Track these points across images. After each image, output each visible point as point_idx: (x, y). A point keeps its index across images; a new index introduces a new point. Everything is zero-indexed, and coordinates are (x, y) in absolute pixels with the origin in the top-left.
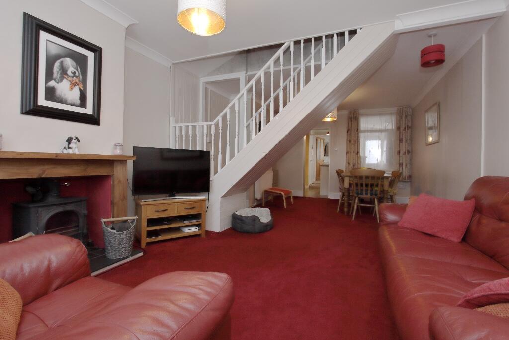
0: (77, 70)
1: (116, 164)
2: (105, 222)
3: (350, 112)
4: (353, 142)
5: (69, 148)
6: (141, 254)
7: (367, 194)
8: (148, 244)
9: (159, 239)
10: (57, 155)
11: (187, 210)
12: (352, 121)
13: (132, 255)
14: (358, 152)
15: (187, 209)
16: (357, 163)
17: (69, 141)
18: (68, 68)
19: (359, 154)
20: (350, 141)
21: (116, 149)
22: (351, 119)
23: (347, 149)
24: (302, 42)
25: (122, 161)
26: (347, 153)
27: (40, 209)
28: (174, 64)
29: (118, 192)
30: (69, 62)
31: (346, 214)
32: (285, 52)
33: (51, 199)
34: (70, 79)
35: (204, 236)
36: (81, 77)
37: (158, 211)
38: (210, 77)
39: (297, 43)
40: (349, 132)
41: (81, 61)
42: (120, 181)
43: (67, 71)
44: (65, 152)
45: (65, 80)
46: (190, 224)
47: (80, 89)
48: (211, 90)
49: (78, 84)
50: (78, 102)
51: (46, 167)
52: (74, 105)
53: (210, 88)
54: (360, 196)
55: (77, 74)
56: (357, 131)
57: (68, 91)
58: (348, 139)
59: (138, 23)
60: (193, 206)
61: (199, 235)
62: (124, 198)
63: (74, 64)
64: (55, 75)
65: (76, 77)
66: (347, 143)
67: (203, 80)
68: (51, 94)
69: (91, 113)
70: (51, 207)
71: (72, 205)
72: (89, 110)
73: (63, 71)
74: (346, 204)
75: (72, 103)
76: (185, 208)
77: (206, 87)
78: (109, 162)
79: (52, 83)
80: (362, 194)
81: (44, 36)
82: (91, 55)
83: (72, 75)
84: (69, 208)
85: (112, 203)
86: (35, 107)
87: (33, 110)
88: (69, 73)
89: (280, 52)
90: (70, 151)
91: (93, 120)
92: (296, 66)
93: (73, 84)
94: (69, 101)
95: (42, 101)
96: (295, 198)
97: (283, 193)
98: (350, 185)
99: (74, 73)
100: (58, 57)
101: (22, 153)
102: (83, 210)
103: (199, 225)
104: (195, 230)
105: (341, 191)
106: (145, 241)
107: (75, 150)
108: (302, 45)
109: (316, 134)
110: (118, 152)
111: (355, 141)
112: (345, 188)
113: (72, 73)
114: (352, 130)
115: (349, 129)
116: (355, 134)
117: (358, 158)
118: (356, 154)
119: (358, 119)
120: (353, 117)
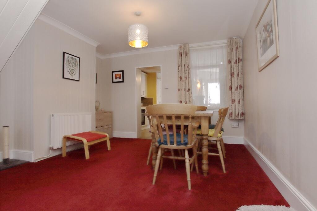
3: (180, 47)
4: (184, 79)
12: (182, 56)
16: (188, 101)
19: (190, 91)
20: (181, 78)
22: (181, 54)
23: (178, 86)
26: (179, 90)
40: (180, 68)
58: (178, 76)
66: (178, 80)
111: (186, 78)
114: (182, 66)
115: (179, 65)
116: (185, 70)
117: (189, 96)
118: (187, 91)
119: (188, 54)
120: (183, 52)
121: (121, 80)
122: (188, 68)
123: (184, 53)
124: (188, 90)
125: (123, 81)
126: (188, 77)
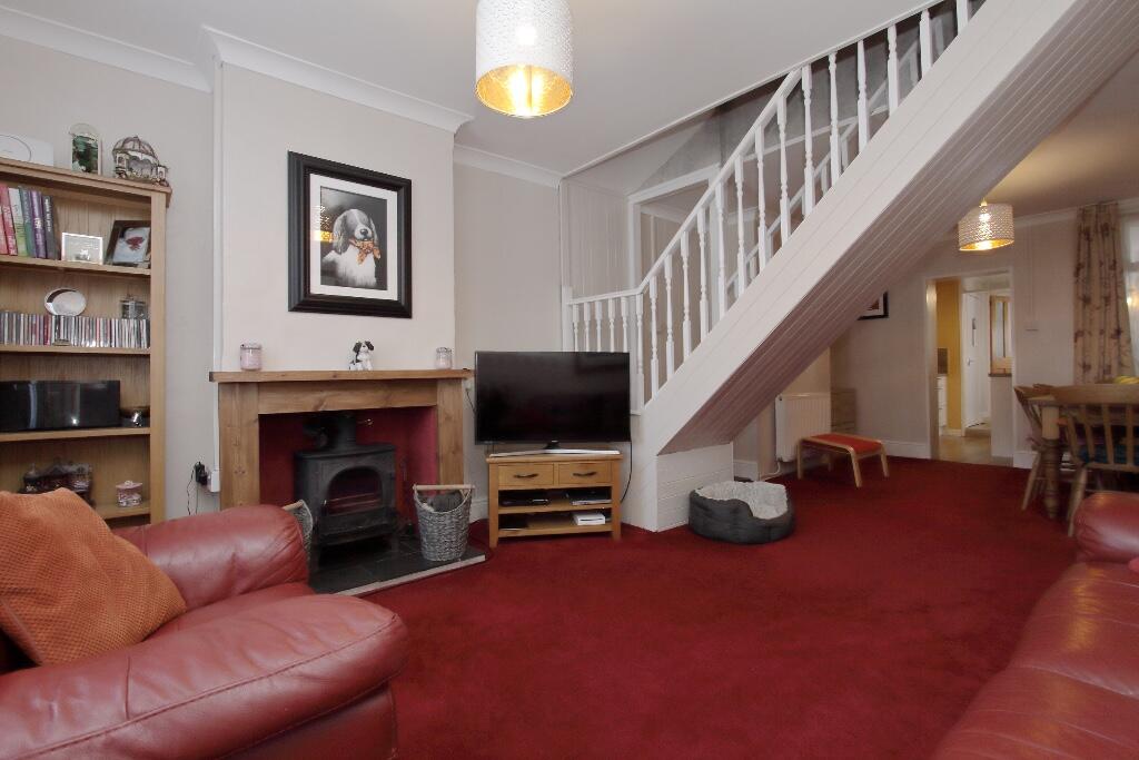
0: (370, 227)
1: (440, 386)
2: (419, 492)
3: (1084, 214)
4: (1096, 301)
5: (358, 361)
6: (482, 558)
7: (1120, 459)
8: (502, 540)
9: (522, 532)
10: (336, 373)
11: (578, 479)
12: (1089, 239)
13: (463, 558)
14: (1118, 332)
15: (579, 475)
16: (1115, 365)
17: (357, 349)
18: (356, 226)
19: (1123, 337)
20: (1086, 300)
21: (438, 358)
22: (1087, 232)
23: (1076, 323)
24: (832, 59)
25: (453, 380)
26: (1078, 335)
27: (320, 463)
28: (564, 178)
29: (445, 437)
30: (356, 217)
31: (1051, 516)
32: (789, 100)
33: (343, 447)
34: (359, 244)
35: (617, 535)
36: (376, 237)
37: (519, 477)
38: (650, 189)
39: (820, 66)
40: (1083, 273)
41: (375, 210)
42: (448, 418)
43: (353, 231)
44: (353, 368)
45: (351, 248)
46: (585, 507)
47: (375, 258)
48: (655, 218)
49: (372, 251)
50: (373, 280)
51: (324, 394)
52: (366, 287)
53: (652, 212)
54: (1093, 465)
55: (370, 233)
56: (1114, 266)
57: (356, 265)
58: (1077, 294)
59: (472, 118)
60: (590, 471)
61: (606, 534)
62: (457, 449)
63: (365, 217)
64: (334, 243)
65: (369, 239)
66: (1076, 306)
67: (635, 198)
68: (330, 273)
69: (395, 299)
70: (337, 460)
71: (369, 457)
72: (391, 293)
73: (348, 233)
74: (1051, 488)
75: (364, 284)
76: (575, 474)
77: (642, 214)
78: (428, 383)
79: (332, 256)
80: (1101, 458)
81: (317, 181)
82: (391, 197)
83: (361, 236)
84: (363, 462)
85: (437, 457)
86: (307, 299)
87: (305, 302)
88: (358, 234)
89: (778, 100)
90: (359, 367)
91: (400, 309)
92: (844, 123)
93: (364, 252)
94: (359, 282)
95: (317, 287)
96: (895, 461)
97: (851, 449)
98: (1062, 430)
99: (365, 233)
100: (340, 210)
101: (285, 374)
102: (386, 467)
103: (607, 513)
104: (598, 521)
105: (1034, 449)
106: (496, 534)
107: (368, 365)
108: (833, 67)
109: (985, 286)
110: (443, 364)
111: (1107, 299)
112: (1046, 441)
113: (362, 233)
114: (1089, 266)
115: (1079, 264)
116: (1103, 275)
117: (1119, 350)
118: (1112, 337)
119: (1114, 229)
120: (1096, 226)
121: (880, 312)
122: (1115, 269)
123: (1099, 230)
124: (1113, 332)
125: (885, 315)
126: (1113, 298)
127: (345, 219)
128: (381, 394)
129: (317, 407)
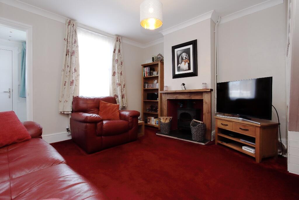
1: (204, 94)
6: (204, 144)
18: (183, 57)
29: (205, 108)
35: (258, 161)
43: (183, 58)
47: (188, 63)
49: (187, 61)
51: (177, 95)
55: (187, 57)
57: (184, 66)
62: (209, 112)
63: (186, 54)
64: (180, 62)
65: (187, 59)
68: (179, 69)
69: (192, 72)
73: (182, 59)
75: (186, 70)
78: (200, 93)
79: (179, 65)
81: (176, 50)
82: (191, 46)
85: (203, 114)
87: (175, 76)
88: (184, 59)
93: (185, 62)
99: (186, 58)
106: (217, 141)
110: (204, 87)
127: (182, 56)
128: (188, 95)
129: (176, 98)
